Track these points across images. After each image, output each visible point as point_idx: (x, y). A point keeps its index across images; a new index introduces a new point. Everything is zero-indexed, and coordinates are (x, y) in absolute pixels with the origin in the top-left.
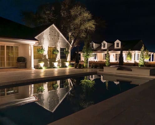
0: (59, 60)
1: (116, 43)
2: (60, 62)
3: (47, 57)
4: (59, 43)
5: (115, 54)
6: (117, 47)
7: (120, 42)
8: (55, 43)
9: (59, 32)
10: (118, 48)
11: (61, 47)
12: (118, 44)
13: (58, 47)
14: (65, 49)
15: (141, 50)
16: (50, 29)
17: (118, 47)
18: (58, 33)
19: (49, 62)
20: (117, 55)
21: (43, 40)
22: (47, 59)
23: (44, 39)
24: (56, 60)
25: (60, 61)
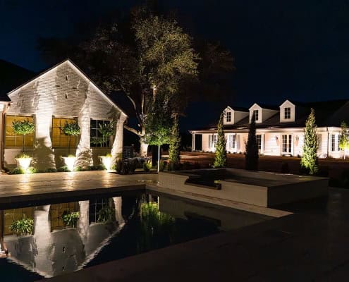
0: (88, 152)
1: (282, 107)
2: (89, 157)
3: (49, 143)
4: (88, 106)
5: (279, 135)
6: (286, 118)
7: (293, 107)
8: (75, 108)
9: (87, 79)
10: (287, 120)
11: (94, 119)
12: (288, 111)
13: (82, 118)
14: (107, 122)
15: (307, 124)
16: (58, 72)
17: (289, 117)
18: (84, 82)
19: (53, 157)
20: (286, 138)
21: (36, 99)
22: (48, 148)
23: (38, 97)
24: (78, 152)
25: (90, 154)
